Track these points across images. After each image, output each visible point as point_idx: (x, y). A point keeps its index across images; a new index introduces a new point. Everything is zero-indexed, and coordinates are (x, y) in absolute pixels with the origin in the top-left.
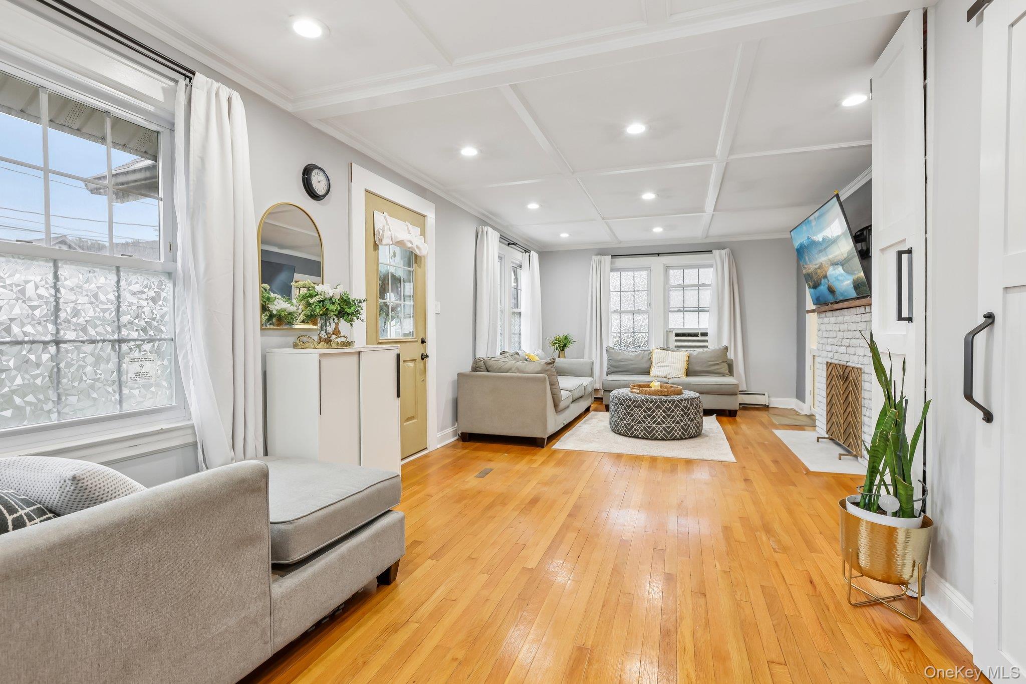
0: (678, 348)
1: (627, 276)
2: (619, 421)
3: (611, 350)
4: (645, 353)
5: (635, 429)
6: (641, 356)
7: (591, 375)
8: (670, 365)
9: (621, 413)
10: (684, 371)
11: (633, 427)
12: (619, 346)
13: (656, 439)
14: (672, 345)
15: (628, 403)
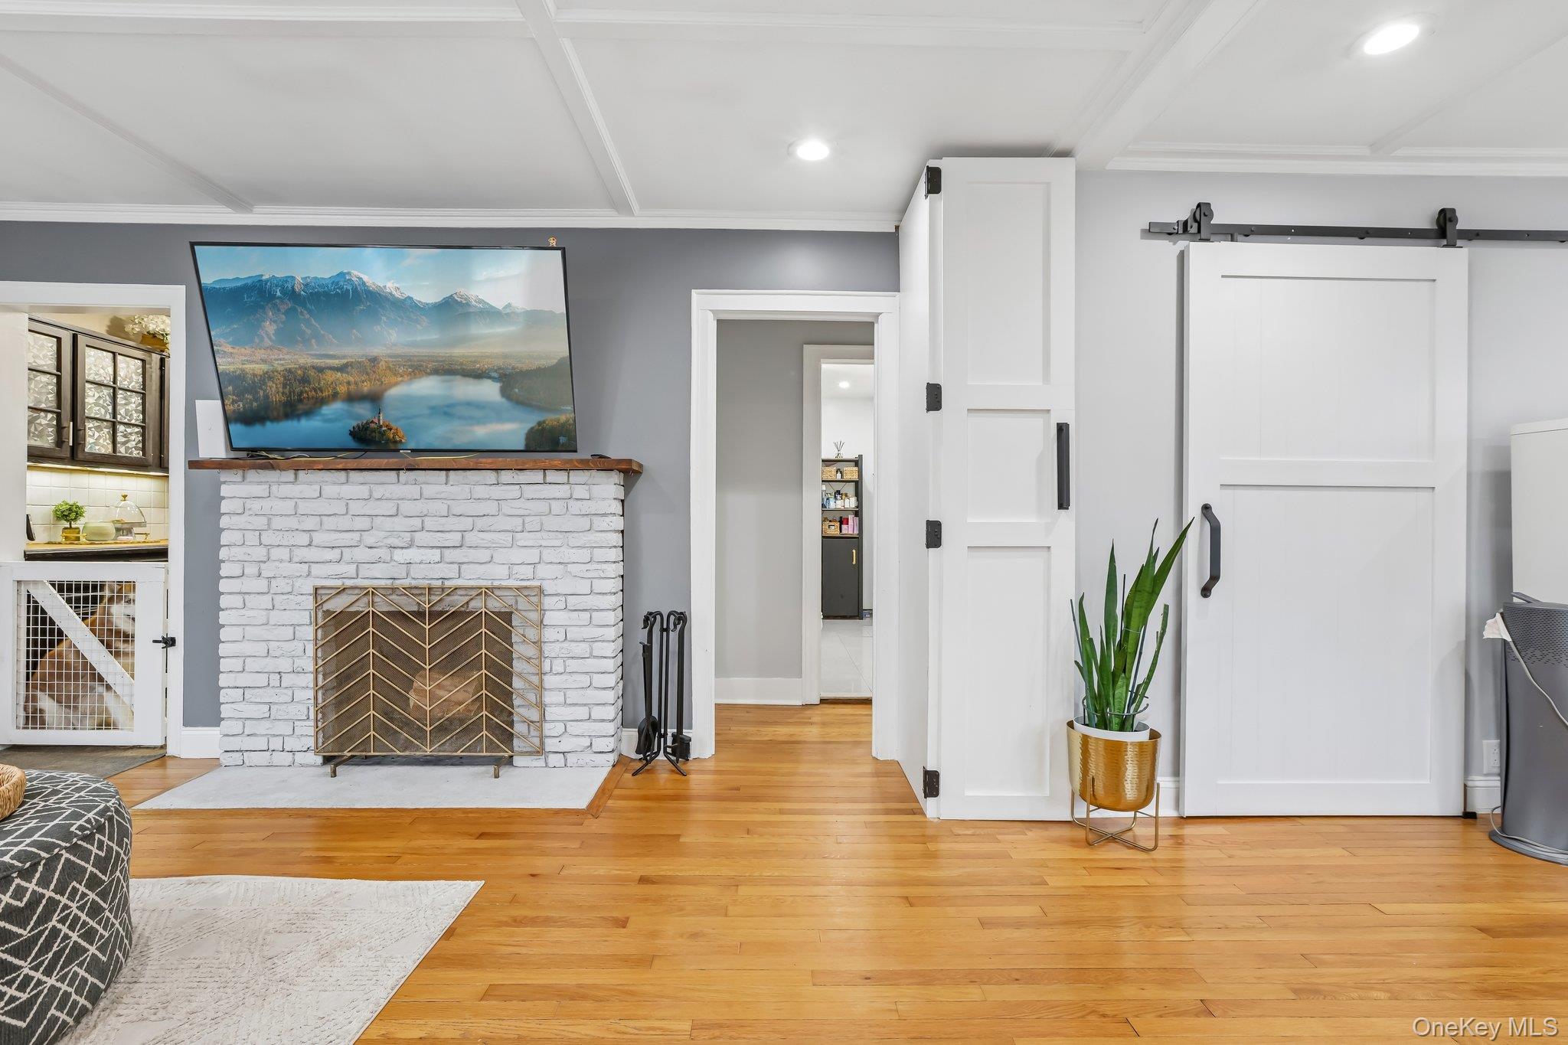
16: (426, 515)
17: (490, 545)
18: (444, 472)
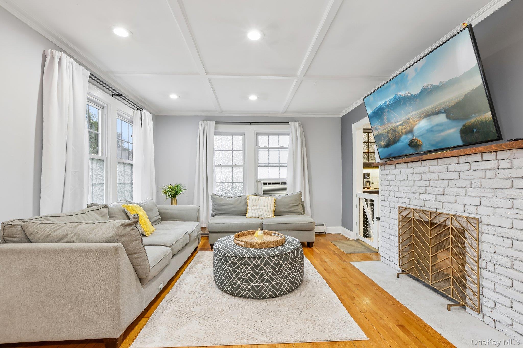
0: (266, 194)
1: (227, 139)
2: (223, 278)
3: (215, 197)
4: (242, 198)
5: (242, 289)
6: (239, 202)
7: (198, 220)
8: (262, 207)
9: (226, 271)
10: (272, 213)
11: (239, 286)
12: (221, 193)
13: (265, 298)
14: (261, 191)
15: (234, 260)
16: (430, 180)
17: (455, 194)
18: (436, 160)
